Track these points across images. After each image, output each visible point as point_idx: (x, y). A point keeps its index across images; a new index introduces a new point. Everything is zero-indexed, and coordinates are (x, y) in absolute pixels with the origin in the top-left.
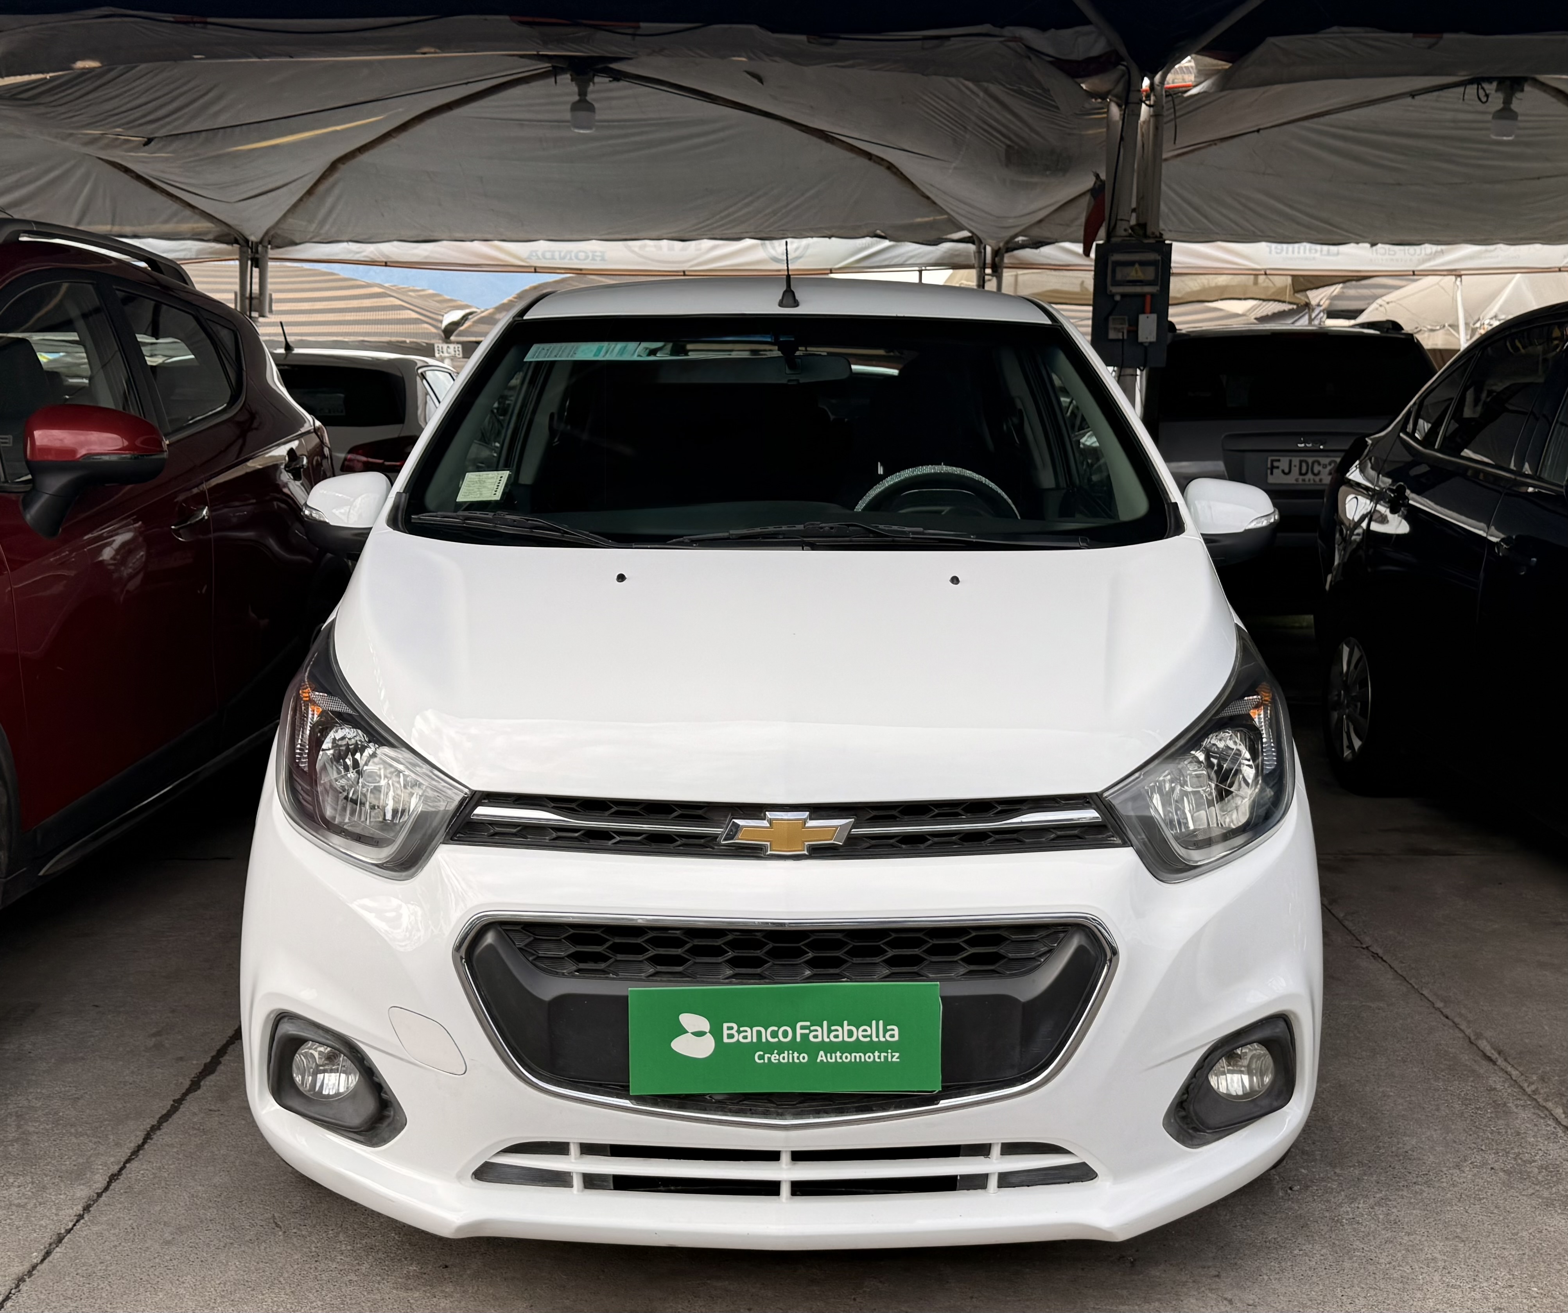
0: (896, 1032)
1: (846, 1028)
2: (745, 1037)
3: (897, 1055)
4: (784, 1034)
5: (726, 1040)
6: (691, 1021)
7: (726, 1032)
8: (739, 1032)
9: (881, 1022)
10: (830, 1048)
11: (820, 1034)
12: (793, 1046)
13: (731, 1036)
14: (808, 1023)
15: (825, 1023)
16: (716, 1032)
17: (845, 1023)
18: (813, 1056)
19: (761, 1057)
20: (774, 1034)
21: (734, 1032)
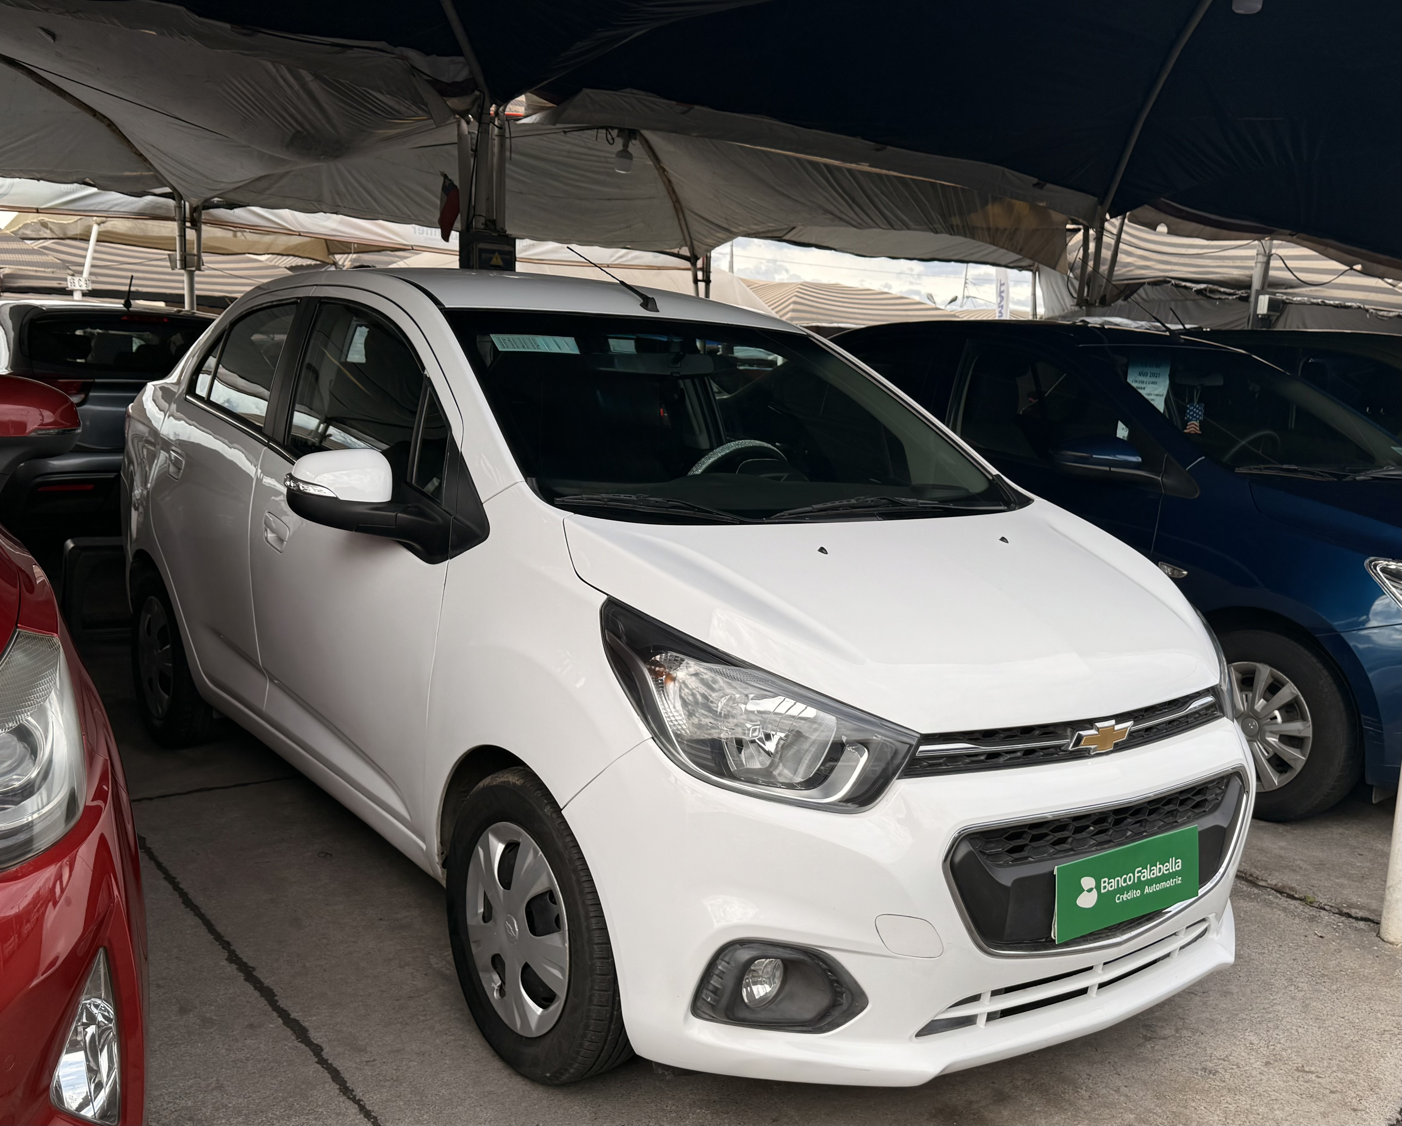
0: (1180, 864)
1: (1158, 866)
2: (1111, 887)
3: (1180, 878)
4: (1130, 878)
5: (1103, 891)
6: (1088, 882)
7: (1103, 885)
8: (1109, 883)
9: (1174, 858)
10: (1150, 882)
11: (1147, 875)
12: (1134, 887)
13: (1105, 887)
14: (1140, 868)
15: (1149, 866)
16: (1098, 887)
17: (1158, 863)
18: (1143, 891)
19: (1119, 899)
20: (1125, 881)
21: (1106, 884)
